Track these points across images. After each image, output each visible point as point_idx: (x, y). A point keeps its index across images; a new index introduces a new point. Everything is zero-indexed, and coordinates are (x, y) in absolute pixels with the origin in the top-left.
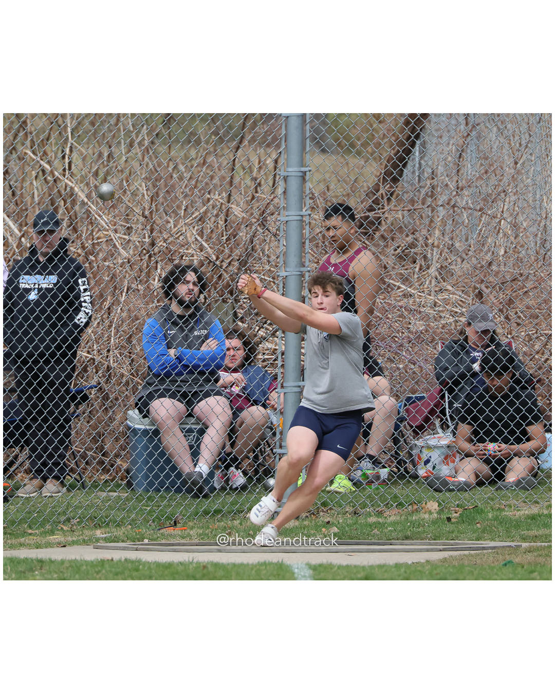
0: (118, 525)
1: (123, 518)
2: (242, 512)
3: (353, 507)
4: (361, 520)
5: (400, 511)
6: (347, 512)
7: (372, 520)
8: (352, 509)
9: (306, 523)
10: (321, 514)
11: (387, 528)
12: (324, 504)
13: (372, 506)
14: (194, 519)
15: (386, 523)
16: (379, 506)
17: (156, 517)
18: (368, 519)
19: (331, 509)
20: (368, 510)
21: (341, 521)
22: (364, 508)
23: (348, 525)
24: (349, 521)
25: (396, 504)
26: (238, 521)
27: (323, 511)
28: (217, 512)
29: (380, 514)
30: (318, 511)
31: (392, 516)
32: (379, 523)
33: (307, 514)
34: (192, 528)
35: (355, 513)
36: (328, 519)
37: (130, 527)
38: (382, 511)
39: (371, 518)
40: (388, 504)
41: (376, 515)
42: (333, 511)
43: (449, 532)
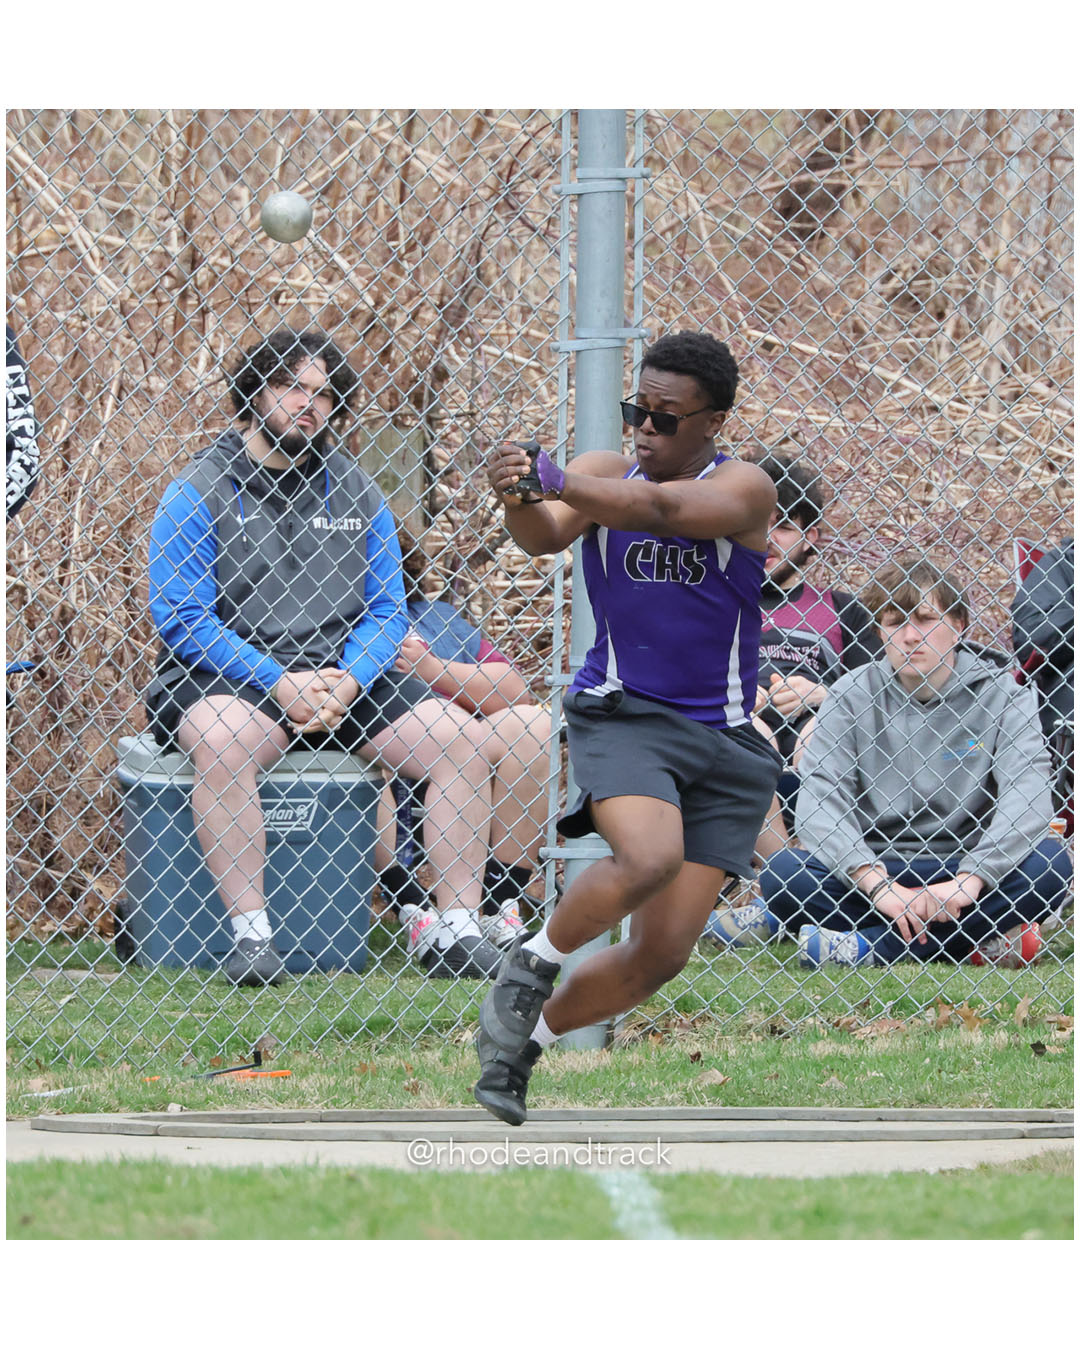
0: (93, 1064)
1: (108, 1043)
2: (448, 1028)
3: (768, 1011)
4: (791, 1049)
5: (902, 1025)
6: (750, 1027)
7: (824, 1048)
8: (763, 1020)
9: (633, 1057)
10: (676, 1031)
11: (864, 1072)
12: (686, 1003)
13: (823, 1009)
14: (311, 1046)
15: (861, 1058)
16: (843, 1009)
17: (200, 1041)
18: (811, 1047)
19: (704, 1018)
20: (811, 1021)
21: (732, 1052)
22: (798, 1017)
23: (752, 1064)
24: (757, 1054)
25: (891, 1003)
26: (438, 1054)
27: (682, 1025)
28: (378, 1025)
29: (844, 1031)
30: (667, 1026)
31: (879, 1039)
32: (843, 1059)
33: (636, 1034)
34: (305, 1073)
35: (773, 1031)
36: (697, 1047)
37: (128, 1068)
38: (848, 1024)
39: (820, 1044)
40: (867, 1003)
41: (834, 1037)
42: (709, 1025)
43: (1042, 1085)
